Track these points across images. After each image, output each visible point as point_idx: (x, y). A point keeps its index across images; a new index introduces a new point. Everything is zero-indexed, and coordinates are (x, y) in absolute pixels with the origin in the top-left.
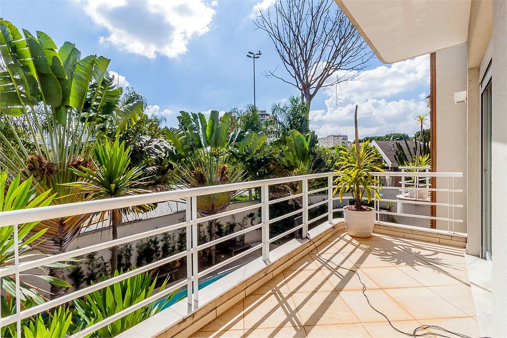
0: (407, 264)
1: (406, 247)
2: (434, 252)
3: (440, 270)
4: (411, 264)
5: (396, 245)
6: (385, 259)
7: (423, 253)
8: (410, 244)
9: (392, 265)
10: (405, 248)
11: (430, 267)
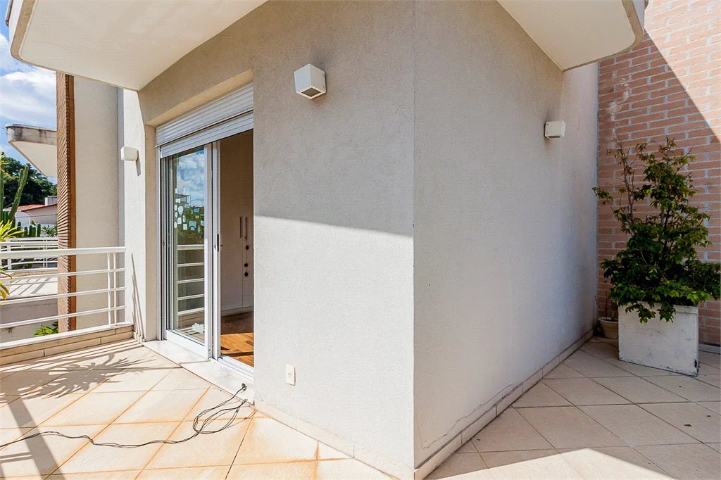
0: (98, 383)
1: (67, 366)
2: (108, 356)
3: (141, 369)
4: (103, 380)
5: (48, 370)
6: (57, 394)
7: (99, 362)
8: (64, 360)
9: (80, 395)
10: (67, 368)
11: (127, 372)
